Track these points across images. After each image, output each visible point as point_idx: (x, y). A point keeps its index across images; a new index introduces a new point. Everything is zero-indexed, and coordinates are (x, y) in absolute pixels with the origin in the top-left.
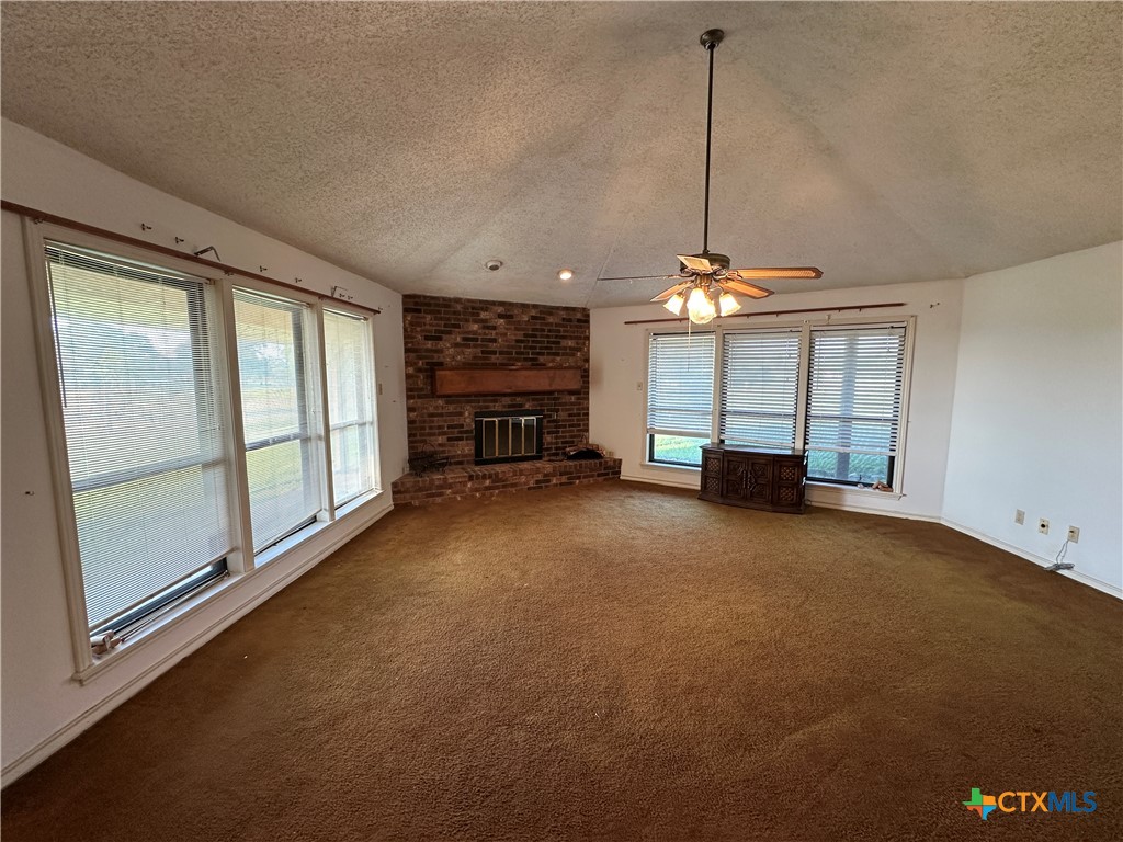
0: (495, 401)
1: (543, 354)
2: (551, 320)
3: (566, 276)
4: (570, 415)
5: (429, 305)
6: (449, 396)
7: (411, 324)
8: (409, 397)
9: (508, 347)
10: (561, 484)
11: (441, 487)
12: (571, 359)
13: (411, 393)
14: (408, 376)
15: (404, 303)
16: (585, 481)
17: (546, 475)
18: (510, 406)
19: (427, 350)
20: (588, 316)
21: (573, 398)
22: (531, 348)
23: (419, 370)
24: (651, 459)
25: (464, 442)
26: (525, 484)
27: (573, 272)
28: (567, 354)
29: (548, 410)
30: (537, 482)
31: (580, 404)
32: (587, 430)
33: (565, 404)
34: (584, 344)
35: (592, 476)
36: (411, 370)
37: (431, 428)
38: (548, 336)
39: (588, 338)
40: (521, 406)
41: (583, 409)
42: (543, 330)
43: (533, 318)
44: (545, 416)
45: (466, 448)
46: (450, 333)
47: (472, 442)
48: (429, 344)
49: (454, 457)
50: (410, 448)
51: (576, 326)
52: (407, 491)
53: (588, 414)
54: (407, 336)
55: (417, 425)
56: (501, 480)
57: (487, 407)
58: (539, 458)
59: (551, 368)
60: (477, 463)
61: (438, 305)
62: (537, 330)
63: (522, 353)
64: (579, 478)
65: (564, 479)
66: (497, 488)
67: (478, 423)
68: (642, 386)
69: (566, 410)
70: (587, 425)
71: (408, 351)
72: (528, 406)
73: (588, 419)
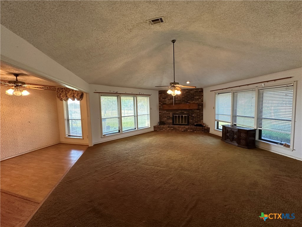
0: (177, 111)
1: (189, 100)
2: (192, 92)
3: (188, 83)
4: (197, 115)
5: (163, 92)
6: (167, 110)
7: (160, 96)
8: (159, 110)
9: (181, 99)
10: (191, 132)
11: (162, 128)
12: (197, 101)
13: (160, 109)
14: (159, 106)
15: (159, 92)
16: (198, 132)
17: (186, 129)
18: (181, 112)
19: (163, 101)
20: (203, 90)
21: (198, 111)
22: (186, 99)
24: (218, 128)
26: (181, 130)
27: (190, 82)
28: (196, 100)
29: (191, 114)
30: (184, 130)
31: (200, 112)
32: (203, 119)
33: (196, 112)
34: (201, 97)
35: (200, 131)
36: (160, 105)
37: (163, 116)
38: (191, 96)
39: (203, 96)
40: (183, 112)
41: (201, 114)
42: (189, 95)
43: (187, 92)
44: (190, 115)
45: (171, 121)
46: (167, 97)
47: (172, 120)
48: (163, 100)
49: (168, 123)
50: (160, 120)
51: (199, 93)
52: (156, 128)
53: (203, 115)
54: (159, 98)
55: (161, 116)
56: (175, 128)
57: (175, 113)
58: (188, 125)
59: (192, 104)
60: (173, 125)
62: (188, 95)
63: (184, 100)
64: (196, 131)
65: (191, 130)
66: (174, 130)
67: (173, 116)
68: (214, 108)
69: (196, 114)
70: (203, 118)
71: (159, 101)
72: (185, 113)
73: (203, 117)
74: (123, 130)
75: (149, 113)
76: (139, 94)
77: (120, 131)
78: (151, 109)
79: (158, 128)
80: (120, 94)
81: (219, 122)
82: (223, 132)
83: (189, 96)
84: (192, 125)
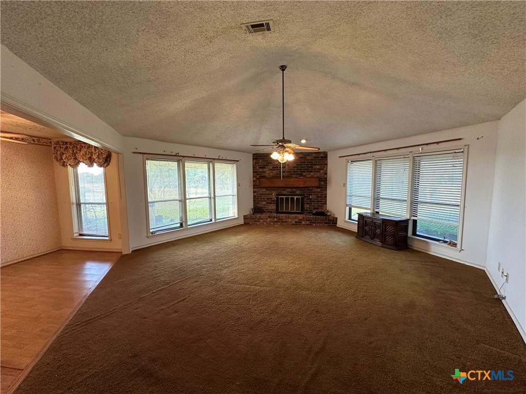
0: (284, 190)
1: (305, 172)
2: (309, 158)
3: (303, 141)
4: (317, 197)
5: (261, 156)
6: (267, 188)
7: (255, 163)
8: (254, 188)
10: (307, 224)
11: (259, 219)
12: (318, 174)
13: (255, 186)
14: (254, 181)
15: (253, 157)
16: (318, 225)
17: (299, 220)
18: (290, 192)
19: (260, 172)
20: (327, 155)
21: (319, 190)
22: (299, 169)
23: (257, 179)
24: (350, 218)
25: (272, 204)
26: (291, 222)
27: (306, 140)
28: (316, 172)
29: (307, 194)
30: (296, 222)
31: (322, 192)
32: (326, 204)
33: (315, 192)
34: (325, 167)
35: (322, 223)
36: (255, 179)
37: (261, 199)
38: (307, 165)
39: (327, 164)
40: (295, 192)
41: (324, 195)
42: (305, 162)
44: (305, 197)
45: (273, 207)
46: (268, 165)
47: (275, 205)
48: (261, 170)
49: (268, 210)
50: (254, 205)
51: (321, 160)
52: (248, 219)
53: (326, 197)
54: (254, 167)
55: (256, 197)
56: (281, 219)
57: (281, 192)
58: (302, 213)
59: (308, 177)
60: (277, 213)
61: (264, 156)
63: (296, 172)
64: (315, 223)
65: (308, 223)
66: (279, 222)
67: (277, 198)
68: (345, 185)
69: (315, 195)
70: (326, 201)
71: (254, 172)
72: (298, 192)
73: (326, 199)
74: (189, 223)
75: (235, 193)
76: (219, 159)
77: (184, 224)
78: (239, 185)
79: (252, 219)
80: (184, 157)
81: (352, 208)
82: (358, 224)
83: (304, 165)
84: (309, 213)
